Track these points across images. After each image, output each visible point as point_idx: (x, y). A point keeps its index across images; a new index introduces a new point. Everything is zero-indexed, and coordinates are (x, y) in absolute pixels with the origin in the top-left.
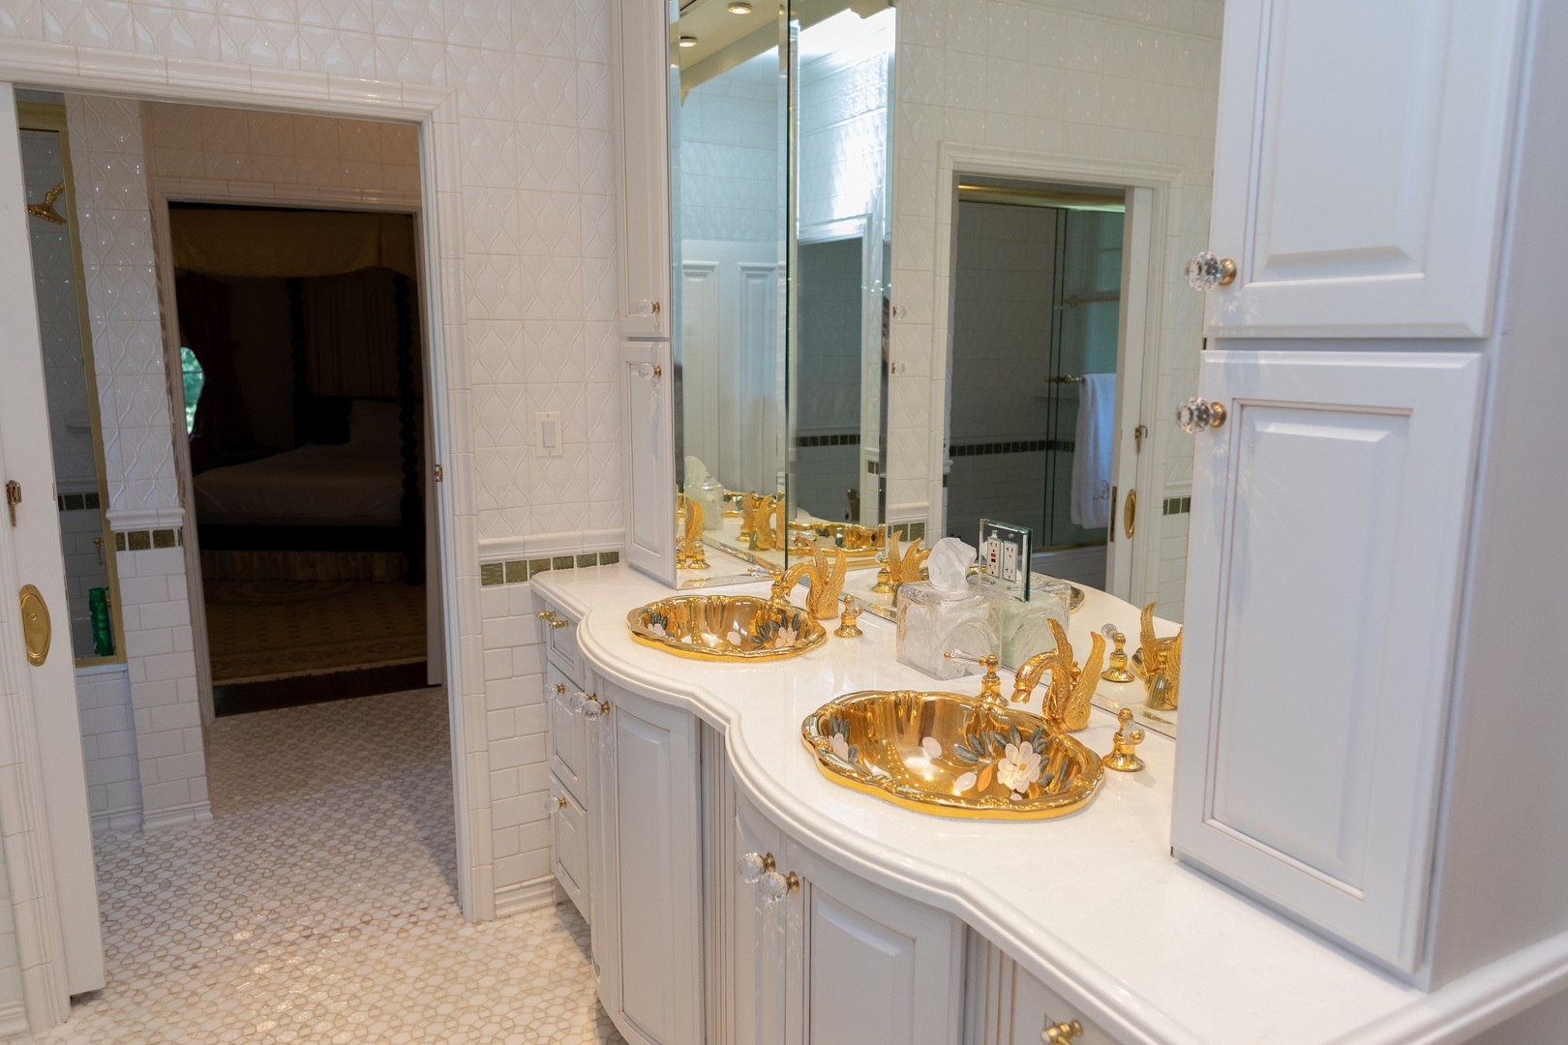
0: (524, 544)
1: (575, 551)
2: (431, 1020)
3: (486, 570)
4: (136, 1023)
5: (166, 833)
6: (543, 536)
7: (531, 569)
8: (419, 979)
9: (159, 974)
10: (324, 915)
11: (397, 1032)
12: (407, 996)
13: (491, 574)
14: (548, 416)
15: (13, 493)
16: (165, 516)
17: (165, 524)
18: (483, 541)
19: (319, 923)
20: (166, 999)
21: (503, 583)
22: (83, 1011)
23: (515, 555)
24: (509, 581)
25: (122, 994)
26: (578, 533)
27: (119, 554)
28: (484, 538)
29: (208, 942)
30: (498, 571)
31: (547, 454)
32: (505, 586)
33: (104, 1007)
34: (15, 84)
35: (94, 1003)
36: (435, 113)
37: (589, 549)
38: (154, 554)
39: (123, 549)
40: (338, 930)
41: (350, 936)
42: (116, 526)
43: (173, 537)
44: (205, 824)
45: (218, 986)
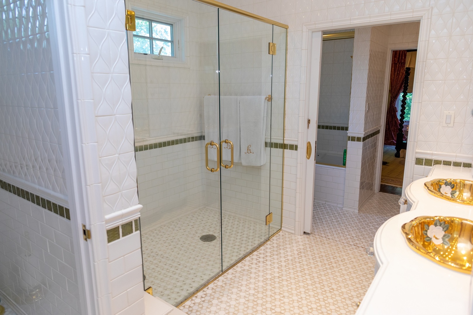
0: (432, 154)
1: (453, 160)
2: (364, 276)
3: (418, 160)
4: (311, 242)
5: (346, 211)
6: (440, 153)
7: (434, 163)
8: (370, 267)
9: (322, 237)
10: (363, 243)
11: (354, 274)
12: (363, 268)
13: (419, 161)
14: (449, 113)
15: (309, 121)
16: (360, 134)
17: (359, 136)
18: (417, 151)
19: (360, 244)
20: (319, 241)
21: (423, 165)
22: (305, 236)
23: (429, 157)
24: (425, 165)
25: (313, 236)
26: (454, 154)
27: (348, 141)
28: (418, 150)
29: (335, 236)
30: (422, 161)
31: (447, 126)
32: (423, 166)
33: (308, 237)
34: (322, 31)
35: (308, 235)
36: (423, 17)
37: (458, 160)
38: (356, 143)
39: (350, 140)
40: (362, 247)
41: (364, 250)
42: (349, 135)
43: (361, 139)
44: (355, 213)
45: (329, 244)
